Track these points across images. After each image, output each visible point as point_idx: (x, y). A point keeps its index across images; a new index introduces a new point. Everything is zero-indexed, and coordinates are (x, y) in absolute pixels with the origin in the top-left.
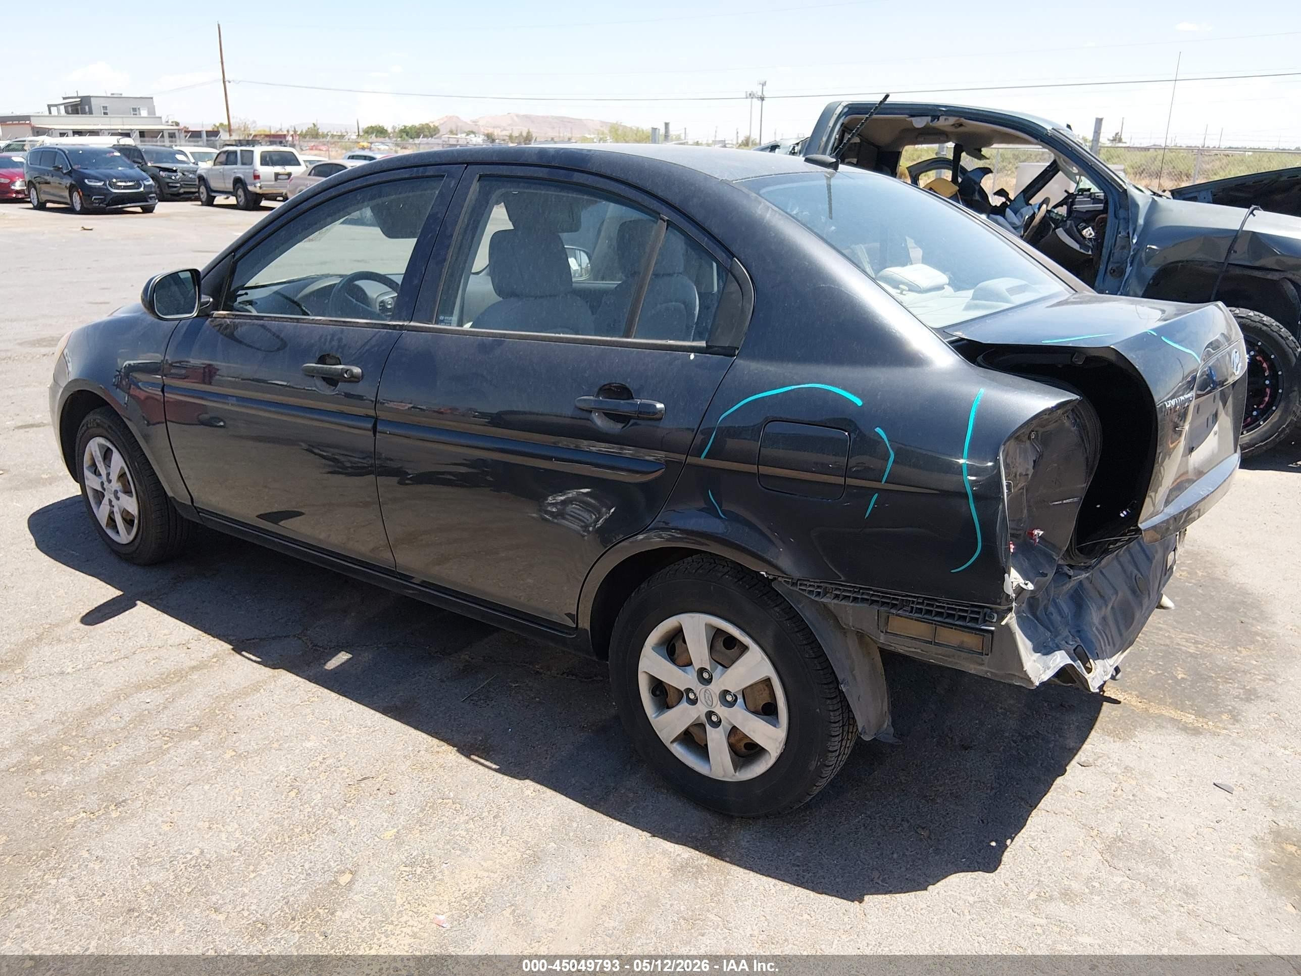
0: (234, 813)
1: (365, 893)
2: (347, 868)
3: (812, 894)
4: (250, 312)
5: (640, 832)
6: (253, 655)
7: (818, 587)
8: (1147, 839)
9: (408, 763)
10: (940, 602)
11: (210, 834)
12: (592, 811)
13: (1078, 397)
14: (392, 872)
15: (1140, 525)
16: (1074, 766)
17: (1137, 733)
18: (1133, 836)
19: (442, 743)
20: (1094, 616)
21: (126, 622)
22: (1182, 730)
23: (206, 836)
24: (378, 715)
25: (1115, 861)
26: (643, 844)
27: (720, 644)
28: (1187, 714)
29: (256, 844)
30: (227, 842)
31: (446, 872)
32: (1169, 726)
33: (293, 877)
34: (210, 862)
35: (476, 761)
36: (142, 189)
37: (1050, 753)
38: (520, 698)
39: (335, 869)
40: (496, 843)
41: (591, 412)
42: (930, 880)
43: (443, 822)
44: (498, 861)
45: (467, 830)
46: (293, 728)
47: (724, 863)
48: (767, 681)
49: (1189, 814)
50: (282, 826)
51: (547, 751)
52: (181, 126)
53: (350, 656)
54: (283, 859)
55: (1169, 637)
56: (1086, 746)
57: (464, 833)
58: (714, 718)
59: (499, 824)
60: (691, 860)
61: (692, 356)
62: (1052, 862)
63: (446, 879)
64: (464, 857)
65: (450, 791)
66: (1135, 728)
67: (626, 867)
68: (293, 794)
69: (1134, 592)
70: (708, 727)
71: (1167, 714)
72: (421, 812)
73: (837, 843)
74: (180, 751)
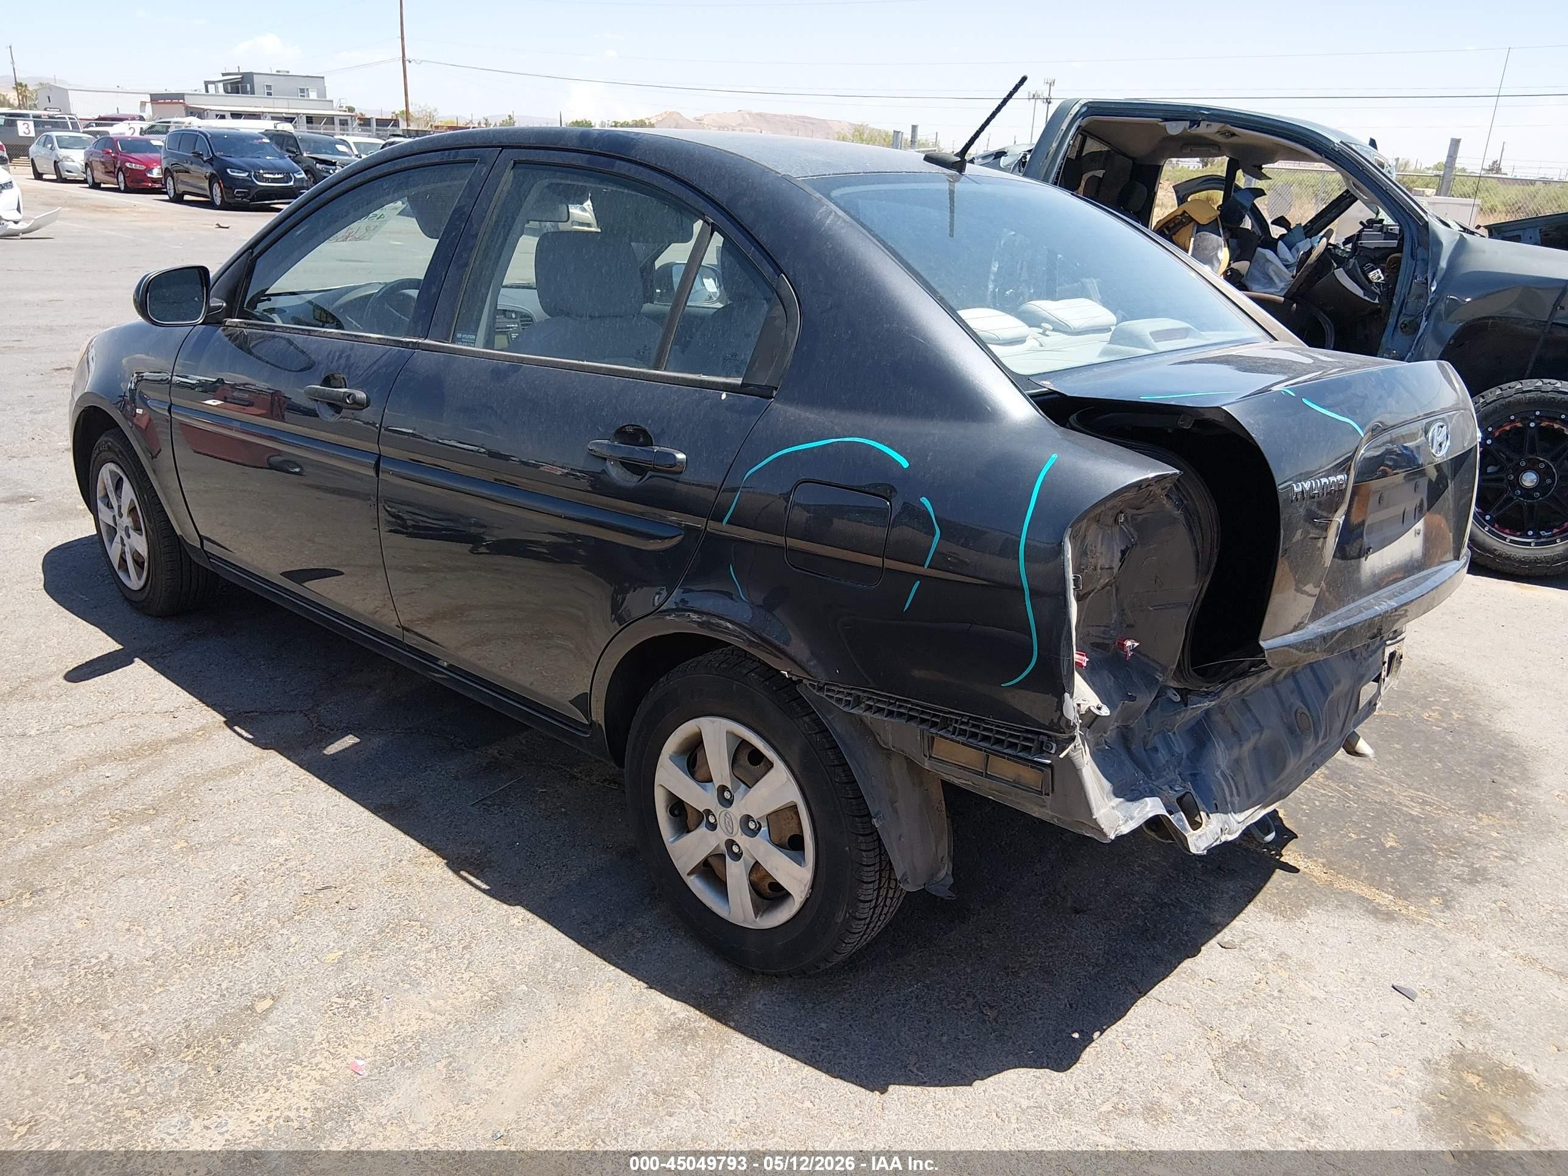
0: (161, 915)
1: (281, 1024)
2: (270, 993)
3: (824, 1077)
4: (274, 322)
5: (636, 980)
6: (246, 731)
7: (850, 694)
8: (1280, 1049)
9: (383, 874)
10: (988, 724)
11: (127, 936)
12: (584, 950)
13: (1178, 471)
14: (321, 1003)
15: (1262, 643)
16: (1212, 947)
17: (1308, 911)
18: (1263, 1044)
19: (431, 853)
20: (1220, 757)
21: (114, 681)
22: (1371, 912)
23: (121, 939)
24: (367, 814)
25: (1230, 1074)
26: (634, 995)
27: (744, 759)
28: (1383, 893)
29: (175, 954)
30: (143, 948)
31: (385, 1010)
32: (1355, 906)
33: (204, 997)
34: (116, 969)
35: (465, 879)
36: (292, 183)
37: (1185, 927)
38: (543, 806)
39: (256, 993)
40: (455, 979)
41: (605, 459)
42: (980, 1073)
43: (400, 949)
44: (450, 1001)
45: (426, 961)
46: (263, 820)
47: (726, 1029)
48: (794, 808)
49: (1346, 1023)
50: (211, 935)
51: (553, 873)
52: (357, 112)
53: (358, 740)
54: (200, 975)
55: (1390, 793)
56: (1237, 923)
57: (421, 964)
58: (735, 849)
59: (467, 956)
60: (687, 1021)
61: (724, 396)
62: (1145, 1066)
63: (382, 1017)
64: (411, 992)
65: (421, 911)
66: (1308, 905)
67: (603, 1022)
68: (237, 898)
69: (1291, 731)
70: (728, 858)
71: (1357, 891)
72: (379, 933)
73: (876, 1016)
74: (125, 836)
